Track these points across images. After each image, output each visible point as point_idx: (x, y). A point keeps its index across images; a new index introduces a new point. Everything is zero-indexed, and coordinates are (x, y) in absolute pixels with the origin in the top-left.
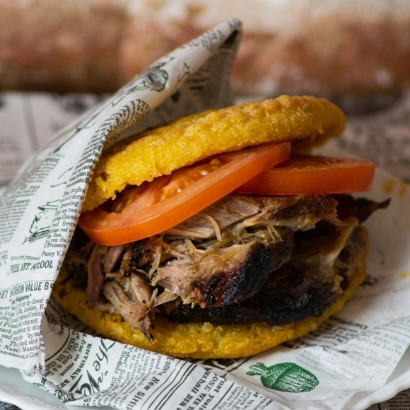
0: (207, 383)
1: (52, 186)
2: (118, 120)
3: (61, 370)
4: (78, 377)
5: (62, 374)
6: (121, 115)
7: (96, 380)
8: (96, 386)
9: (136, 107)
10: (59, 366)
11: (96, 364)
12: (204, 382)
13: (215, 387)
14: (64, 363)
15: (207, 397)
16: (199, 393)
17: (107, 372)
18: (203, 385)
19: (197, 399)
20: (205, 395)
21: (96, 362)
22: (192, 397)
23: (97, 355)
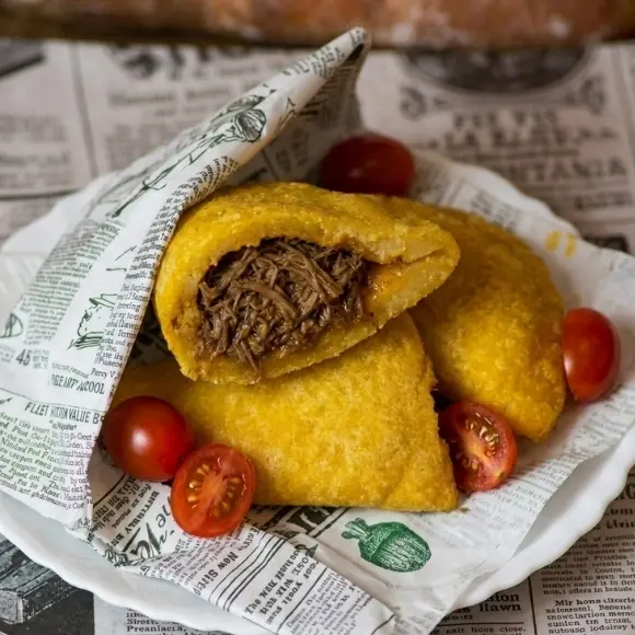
0: (295, 566)
1: (109, 270)
2: (196, 188)
3: (113, 519)
4: (134, 530)
5: (114, 526)
6: (201, 182)
7: (158, 540)
8: (157, 547)
9: (222, 167)
10: (112, 514)
11: (160, 518)
12: (291, 563)
13: (303, 571)
14: (118, 508)
15: (293, 585)
16: (284, 580)
17: (173, 532)
18: (290, 568)
19: (282, 588)
20: (291, 582)
21: (161, 515)
22: (275, 584)
23: (164, 507)
